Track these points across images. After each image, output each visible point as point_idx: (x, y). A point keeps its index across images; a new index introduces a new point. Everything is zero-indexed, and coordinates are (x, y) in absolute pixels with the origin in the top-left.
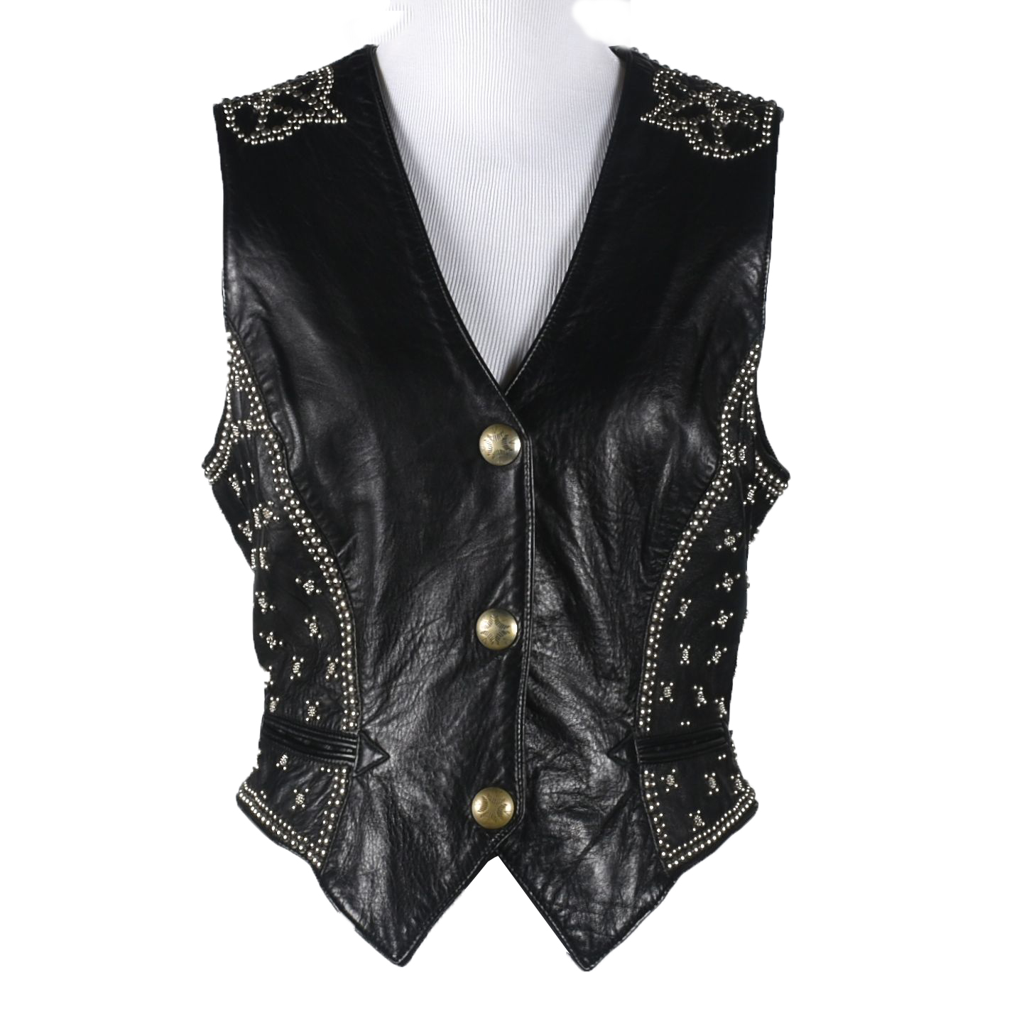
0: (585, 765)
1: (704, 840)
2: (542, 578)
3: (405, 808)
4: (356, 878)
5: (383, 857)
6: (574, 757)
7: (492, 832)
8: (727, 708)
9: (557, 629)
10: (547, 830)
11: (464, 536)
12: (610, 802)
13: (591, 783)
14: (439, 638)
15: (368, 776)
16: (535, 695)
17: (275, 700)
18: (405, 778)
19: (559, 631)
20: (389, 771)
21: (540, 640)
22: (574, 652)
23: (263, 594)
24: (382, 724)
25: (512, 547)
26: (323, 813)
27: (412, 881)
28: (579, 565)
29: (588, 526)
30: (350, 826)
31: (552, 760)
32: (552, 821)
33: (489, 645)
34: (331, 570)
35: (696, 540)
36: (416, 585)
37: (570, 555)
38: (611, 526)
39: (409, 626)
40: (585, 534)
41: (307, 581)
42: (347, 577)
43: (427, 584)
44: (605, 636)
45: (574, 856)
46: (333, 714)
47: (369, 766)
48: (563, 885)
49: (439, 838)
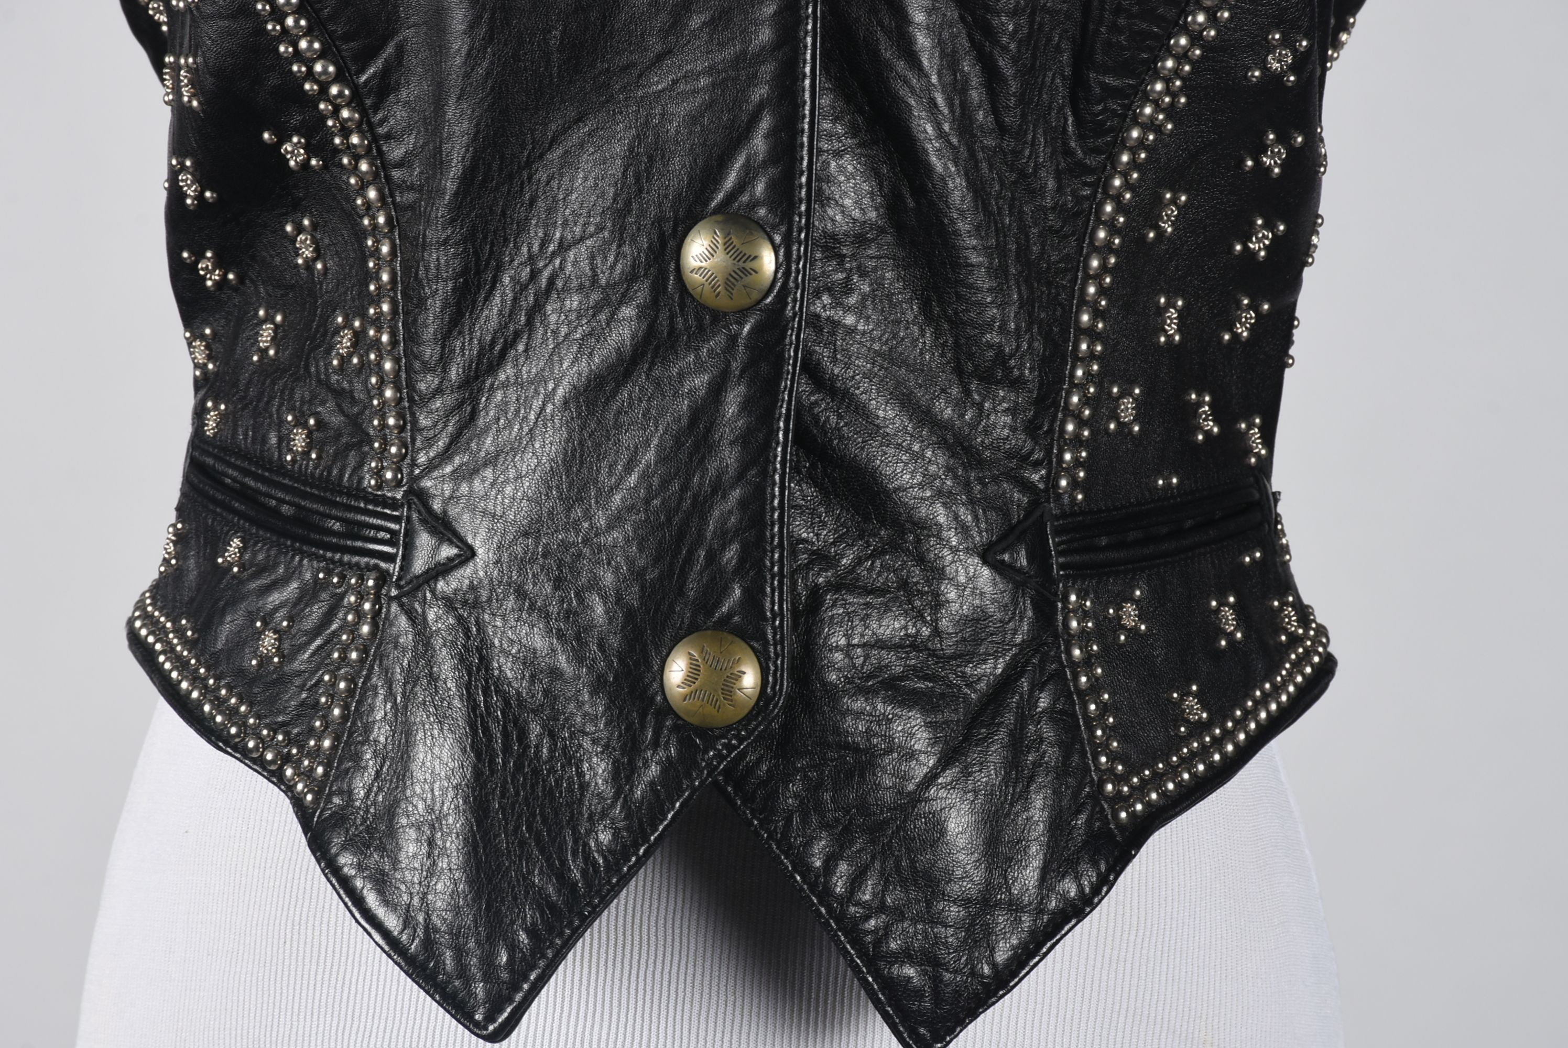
0: (928, 582)
1: (1204, 753)
2: (836, 145)
3: (509, 674)
4: (392, 832)
5: (456, 788)
6: (905, 562)
7: (708, 734)
8: (1269, 438)
9: (872, 263)
10: (837, 731)
11: (655, 45)
12: (987, 667)
13: (944, 623)
14: (594, 280)
15: (425, 597)
16: (816, 418)
17: (216, 407)
18: (510, 603)
19: (875, 269)
20: (472, 588)
21: (829, 290)
22: (910, 316)
23: (188, 163)
24: (458, 476)
25: (767, 70)
26: (321, 680)
27: (522, 844)
28: (924, 114)
29: (947, 24)
30: (381, 710)
31: (852, 569)
32: (849, 711)
33: (708, 298)
34: (345, 114)
35: (1202, 56)
36: (541, 156)
37: (904, 92)
38: (1003, 24)
39: (525, 249)
40: (940, 43)
41: (291, 137)
42: (381, 131)
43: (566, 152)
44: (982, 280)
45: (899, 793)
46: (349, 447)
47: (426, 572)
48: (873, 858)
49: (587, 744)
